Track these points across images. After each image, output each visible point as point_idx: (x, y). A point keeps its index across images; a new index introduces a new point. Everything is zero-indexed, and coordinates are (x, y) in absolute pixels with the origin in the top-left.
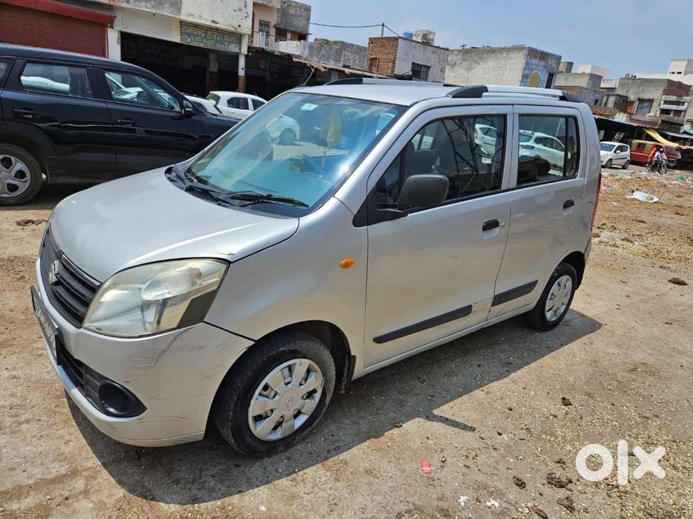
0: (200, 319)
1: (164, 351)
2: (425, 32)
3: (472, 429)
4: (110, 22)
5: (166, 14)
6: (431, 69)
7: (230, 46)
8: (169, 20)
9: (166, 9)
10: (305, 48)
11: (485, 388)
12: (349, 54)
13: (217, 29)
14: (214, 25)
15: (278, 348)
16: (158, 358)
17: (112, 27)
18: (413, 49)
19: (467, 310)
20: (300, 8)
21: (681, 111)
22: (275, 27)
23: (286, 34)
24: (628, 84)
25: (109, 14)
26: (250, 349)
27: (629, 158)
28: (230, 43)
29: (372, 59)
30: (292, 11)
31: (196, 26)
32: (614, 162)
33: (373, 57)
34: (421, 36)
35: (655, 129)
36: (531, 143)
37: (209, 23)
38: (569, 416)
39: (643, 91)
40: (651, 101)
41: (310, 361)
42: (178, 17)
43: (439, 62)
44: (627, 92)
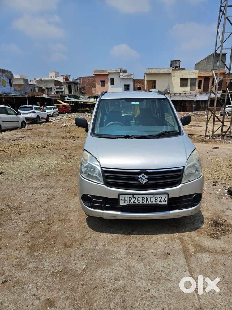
21: (63, 91)
24: (40, 82)
27: (58, 111)
32: (55, 114)
35: (59, 99)
36: (33, 110)
39: (47, 85)
40: (51, 88)
44: (41, 85)
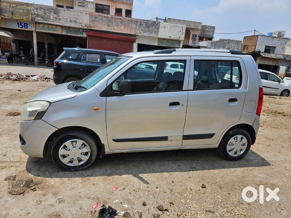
0: (41, 118)
1: (29, 126)
2: (279, 32)
3: (148, 183)
4: (134, 41)
5: (153, 36)
6: (276, 48)
7: (176, 45)
8: (154, 38)
9: (153, 34)
10: (209, 43)
11: (170, 173)
12: (232, 44)
13: (171, 39)
14: (170, 38)
15: (69, 134)
16: (28, 128)
17: (135, 42)
18: (266, 40)
19: (165, 139)
20: (210, 28)
22: (198, 36)
23: (203, 39)
25: (134, 38)
26: (57, 131)
28: (176, 44)
29: (245, 45)
30: (207, 29)
31: (164, 39)
33: (245, 44)
34: (277, 33)
37: (168, 38)
38: (199, 191)
41: (83, 142)
42: (157, 36)
43: (281, 44)
